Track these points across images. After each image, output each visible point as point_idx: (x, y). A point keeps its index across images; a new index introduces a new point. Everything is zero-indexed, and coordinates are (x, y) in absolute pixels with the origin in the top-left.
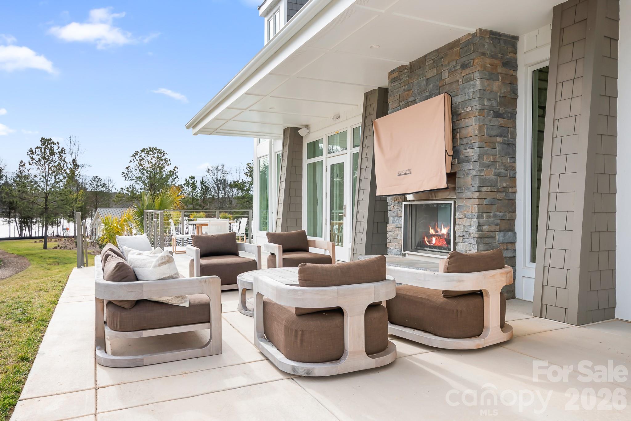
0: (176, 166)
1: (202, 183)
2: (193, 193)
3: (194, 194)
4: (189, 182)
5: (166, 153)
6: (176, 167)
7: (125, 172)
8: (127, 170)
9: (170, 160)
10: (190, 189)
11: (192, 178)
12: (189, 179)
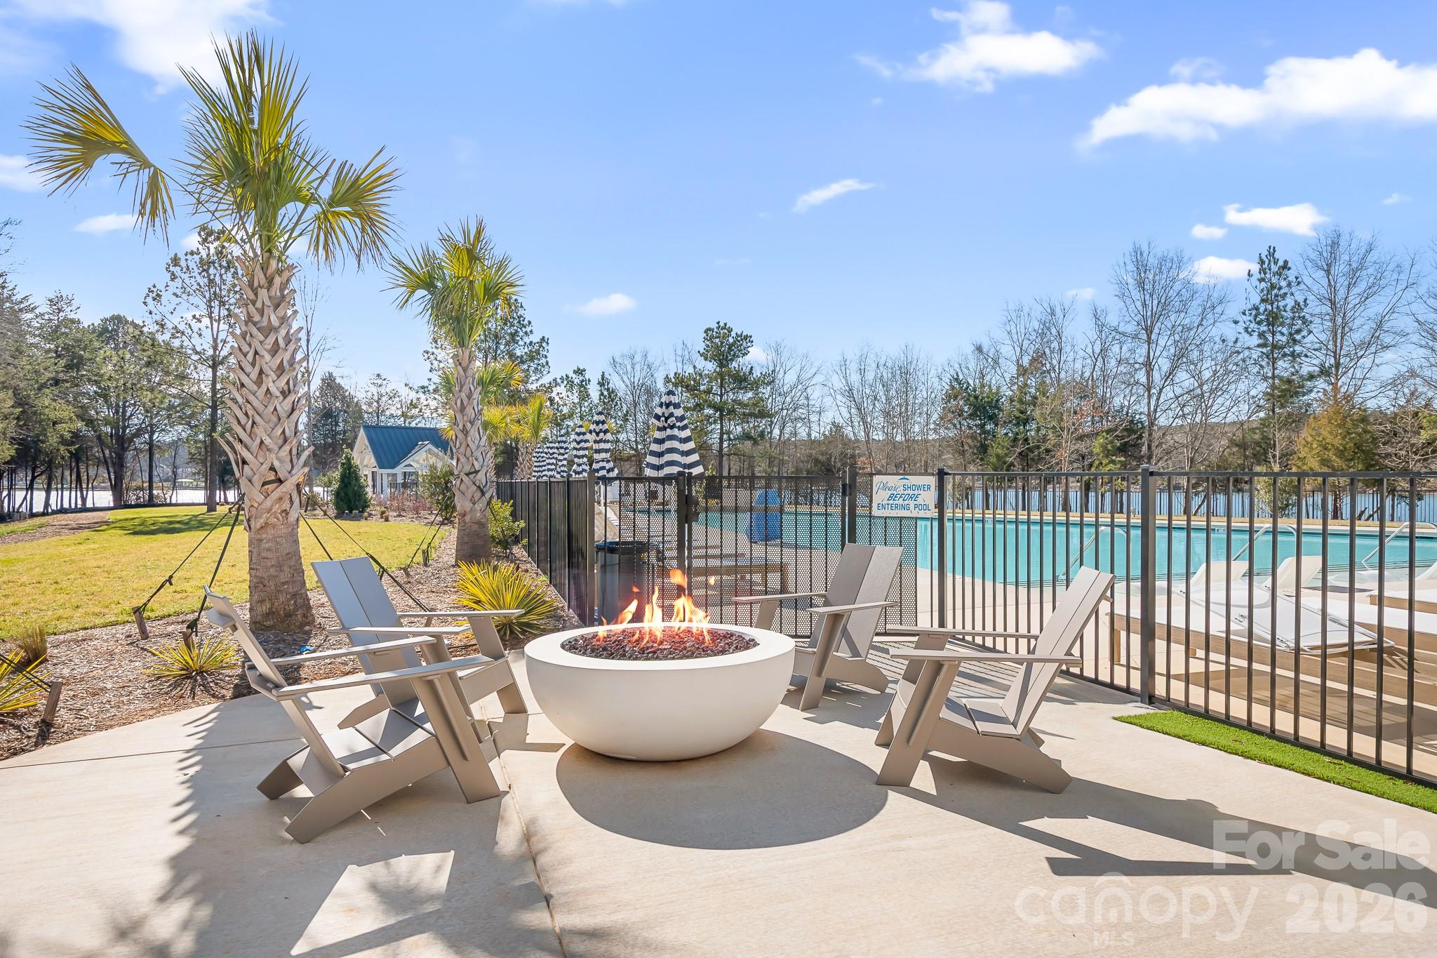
0: (544, 337)
1: (603, 382)
2: (581, 407)
3: (583, 409)
4: (573, 382)
5: (522, 307)
6: (543, 339)
7: (431, 350)
8: (434, 345)
9: (530, 323)
10: (575, 397)
11: (579, 372)
12: (574, 376)
